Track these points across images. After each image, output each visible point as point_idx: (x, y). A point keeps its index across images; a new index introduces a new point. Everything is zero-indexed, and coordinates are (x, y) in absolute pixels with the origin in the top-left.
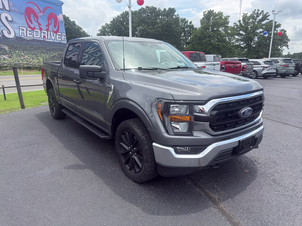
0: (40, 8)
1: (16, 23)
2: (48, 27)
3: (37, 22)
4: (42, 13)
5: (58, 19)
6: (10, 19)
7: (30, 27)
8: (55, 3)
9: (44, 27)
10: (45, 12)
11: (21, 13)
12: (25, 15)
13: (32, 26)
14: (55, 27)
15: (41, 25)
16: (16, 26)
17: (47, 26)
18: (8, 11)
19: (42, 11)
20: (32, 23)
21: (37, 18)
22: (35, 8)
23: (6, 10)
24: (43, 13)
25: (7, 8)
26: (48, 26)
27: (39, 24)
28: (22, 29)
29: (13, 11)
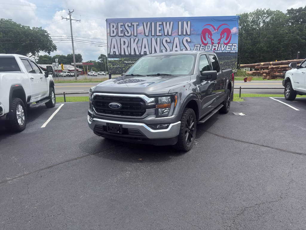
0: (215, 27)
1: (193, 42)
2: (220, 41)
3: (211, 38)
4: (216, 30)
5: (231, 32)
6: (189, 40)
7: (203, 43)
8: (231, 19)
9: (216, 41)
10: (219, 29)
11: (198, 35)
12: (201, 35)
13: (205, 42)
14: (226, 40)
15: (213, 40)
16: (192, 44)
17: (219, 40)
18: (189, 35)
19: (216, 29)
20: (205, 40)
21: (211, 35)
22: (211, 28)
23: (187, 35)
24: (217, 31)
25: (189, 33)
26: (220, 40)
27: (212, 40)
28: (196, 46)
29: (193, 34)
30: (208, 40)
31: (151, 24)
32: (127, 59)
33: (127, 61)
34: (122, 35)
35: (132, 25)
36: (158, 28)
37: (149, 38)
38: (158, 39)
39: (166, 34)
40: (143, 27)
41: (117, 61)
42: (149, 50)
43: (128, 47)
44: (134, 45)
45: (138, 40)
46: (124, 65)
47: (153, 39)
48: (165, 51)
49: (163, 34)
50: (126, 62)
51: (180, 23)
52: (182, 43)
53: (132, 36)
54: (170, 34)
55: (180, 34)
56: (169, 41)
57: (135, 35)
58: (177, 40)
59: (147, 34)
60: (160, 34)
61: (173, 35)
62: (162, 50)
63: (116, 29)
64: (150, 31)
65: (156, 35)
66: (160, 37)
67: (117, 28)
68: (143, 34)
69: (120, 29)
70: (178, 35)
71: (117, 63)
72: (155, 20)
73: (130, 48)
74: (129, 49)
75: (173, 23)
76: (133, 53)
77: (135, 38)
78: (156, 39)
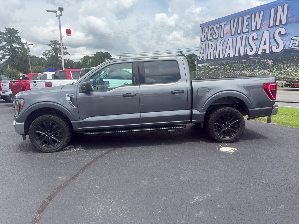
6: (283, 32)
23: (282, 24)
25: (284, 22)
28: (294, 39)
29: (290, 23)
31: (238, 20)
32: (211, 64)
33: (211, 66)
34: (211, 38)
35: (220, 25)
36: (246, 23)
37: (235, 38)
38: (244, 37)
39: (253, 29)
40: (230, 25)
41: (204, 66)
42: (233, 52)
44: (219, 48)
45: (224, 41)
46: (208, 70)
47: (239, 38)
48: (250, 50)
49: (250, 30)
50: (211, 67)
51: (273, 10)
52: (273, 37)
53: (219, 38)
54: (258, 28)
55: (271, 25)
56: (256, 37)
57: (222, 36)
58: (266, 35)
59: (233, 34)
60: (247, 30)
61: (262, 29)
62: (246, 50)
63: (206, 33)
64: (237, 29)
65: (243, 33)
66: (247, 34)
67: (208, 33)
68: (229, 34)
69: (210, 32)
70: (269, 27)
71: (203, 68)
73: (215, 51)
75: (264, 12)
76: (217, 57)
77: (221, 39)
78: (241, 37)
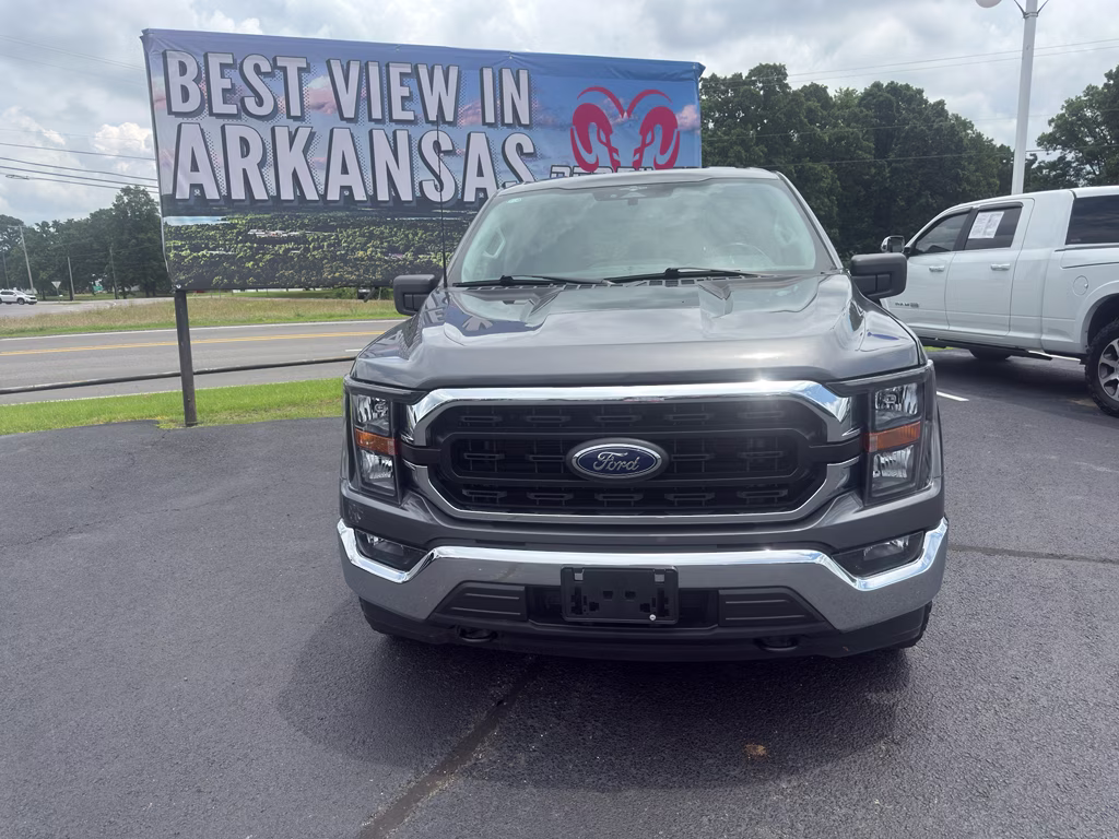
0: (621, 101)
1: (543, 157)
2: (641, 157)
3: (608, 144)
4: (625, 114)
5: (679, 122)
6: (528, 149)
7: (582, 163)
8: (673, 75)
9: (626, 156)
10: (635, 109)
11: (561, 127)
12: (572, 130)
13: (590, 159)
14: (663, 151)
15: (616, 151)
16: (541, 165)
17: (636, 152)
18: (525, 126)
19: (626, 108)
20: (589, 150)
21: (608, 131)
22: (605, 104)
23: (520, 125)
24: (629, 115)
25: (525, 120)
26: (639, 151)
27: (612, 150)
28: (557, 173)
29: (542, 125)
30: (600, 151)
31: (364, 71)
32: (260, 219)
33: (264, 228)
34: (232, 109)
35: (274, 66)
36: (398, 92)
37: (361, 131)
38: (402, 136)
39: (433, 116)
40: (329, 79)
41: (215, 228)
42: (364, 183)
43: (261, 165)
44: (290, 159)
45: (312, 135)
46: (251, 248)
47: (379, 136)
48: (436, 186)
49: (421, 115)
50: (261, 234)
51: (488, 74)
52: (501, 157)
53: (282, 118)
54: (449, 117)
55: (490, 118)
56: (446, 145)
57: (296, 111)
58: (479, 144)
59: (349, 113)
60: (409, 116)
61: (463, 122)
62: (421, 183)
63: (197, 80)
64: (363, 99)
65: (391, 120)
66: (411, 128)
67: (203, 77)
68: (330, 110)
69: (218, 84)
70: (484, 123)
71: (213, 238)
72: (385, 55)
73: (272, 170)
74: (269, 173)
75: (459, 72)
76: (287, 194)
77: (294, 125)
78: (390, 136)
